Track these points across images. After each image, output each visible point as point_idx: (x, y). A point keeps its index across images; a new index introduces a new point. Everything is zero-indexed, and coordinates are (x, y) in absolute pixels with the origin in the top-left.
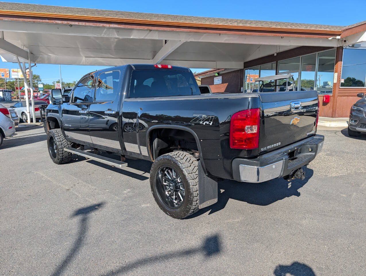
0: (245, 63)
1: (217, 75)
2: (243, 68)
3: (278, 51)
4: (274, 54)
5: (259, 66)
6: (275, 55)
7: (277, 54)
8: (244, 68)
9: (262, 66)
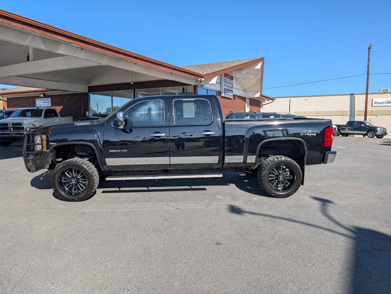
0: (89, 87)
1: (42, 95)
2: (87, 92)
3: (135, 81)
4: (130, 83)
5: (111, 92)
6: (132, 83)
7: (134, 83)
8: (89, 92)
9: (115, 92)
